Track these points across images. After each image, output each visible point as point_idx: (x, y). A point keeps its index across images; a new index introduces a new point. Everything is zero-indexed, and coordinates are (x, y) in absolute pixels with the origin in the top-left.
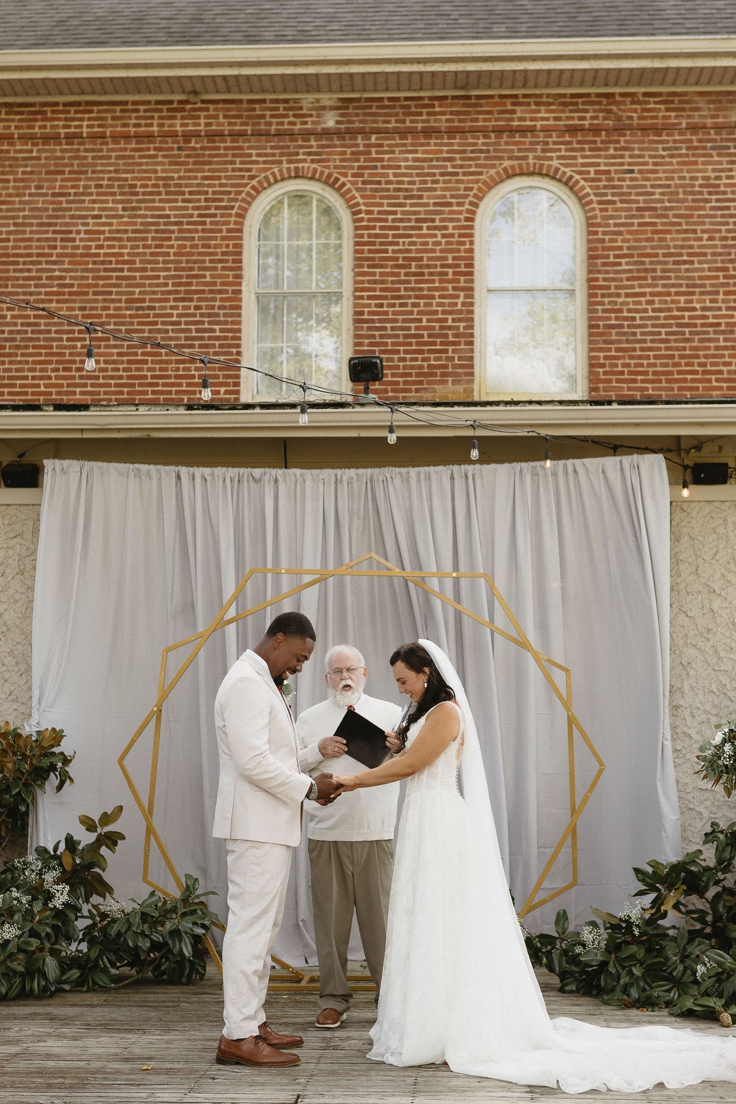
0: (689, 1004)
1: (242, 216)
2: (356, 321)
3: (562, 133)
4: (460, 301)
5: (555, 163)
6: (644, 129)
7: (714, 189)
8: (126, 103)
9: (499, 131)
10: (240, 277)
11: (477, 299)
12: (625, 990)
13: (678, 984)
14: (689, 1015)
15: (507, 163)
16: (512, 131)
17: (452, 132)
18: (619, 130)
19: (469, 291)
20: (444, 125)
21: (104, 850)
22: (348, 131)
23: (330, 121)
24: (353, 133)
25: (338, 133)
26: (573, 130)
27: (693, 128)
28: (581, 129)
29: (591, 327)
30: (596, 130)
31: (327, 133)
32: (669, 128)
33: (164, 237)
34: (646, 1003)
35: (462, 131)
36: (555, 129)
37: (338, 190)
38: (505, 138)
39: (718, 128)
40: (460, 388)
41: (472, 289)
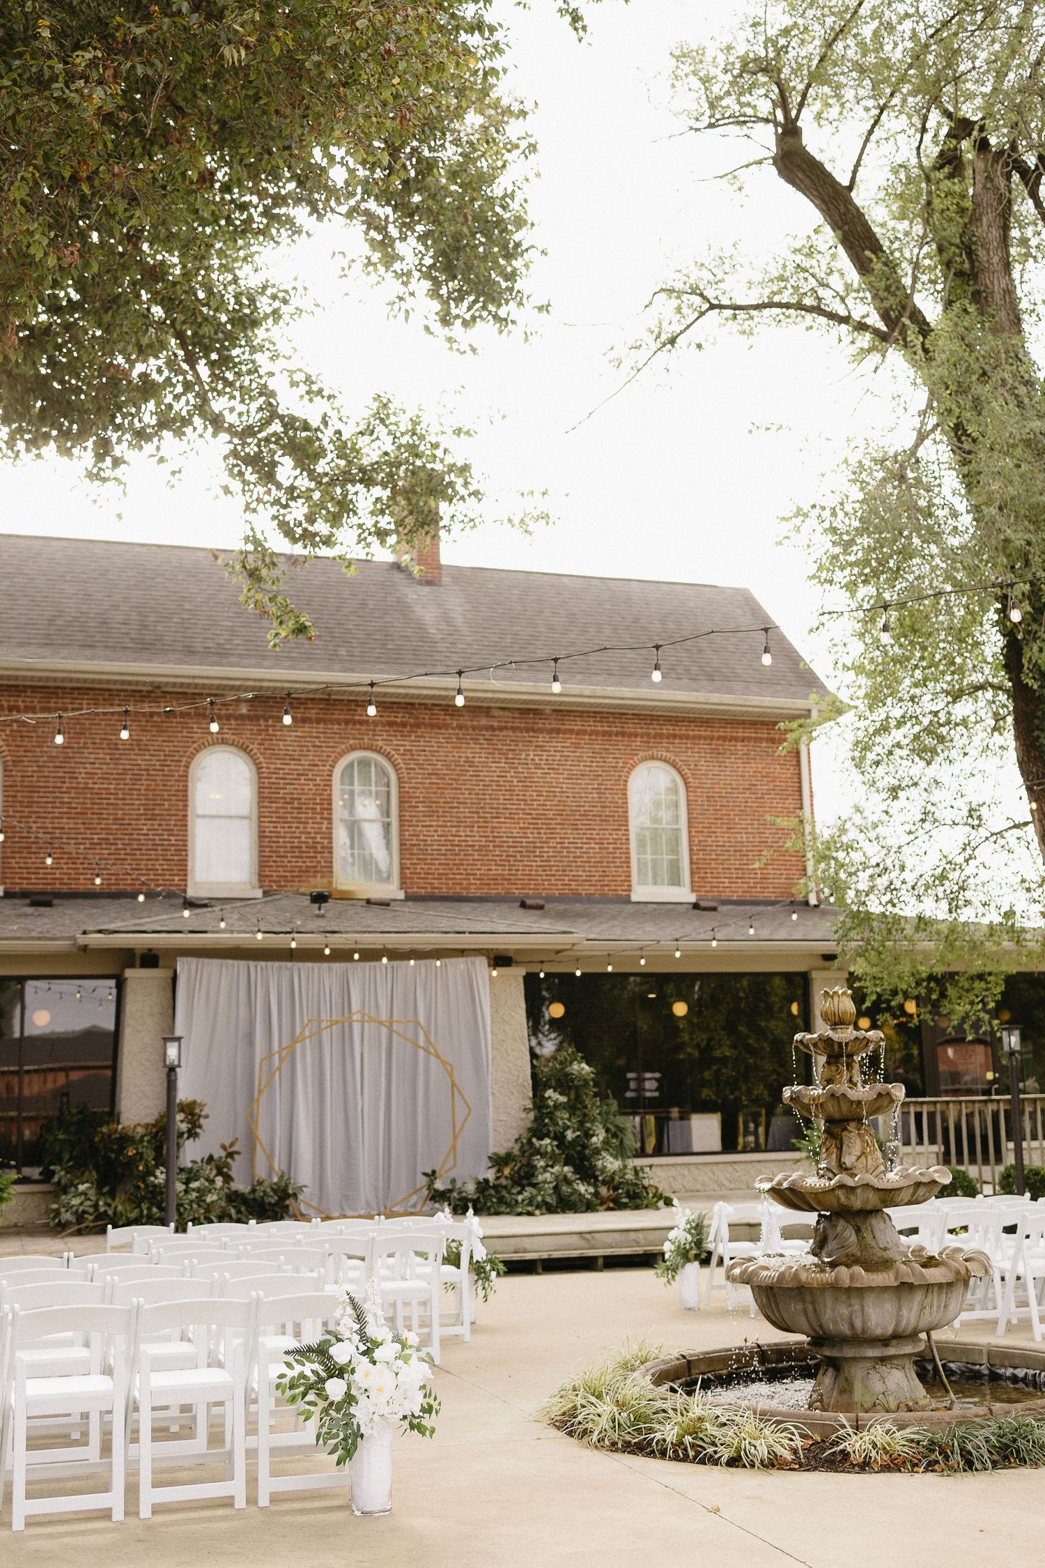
0: (520, 1210)
1: (187, 767)
2: (260, 837)
3: (384, 725)
4: (324, 826)
5: (380, 743)
6: (432, 726)
7: (471, 764)
8: (111, 690)
9: (347, 722)
10: (186, 806)
11: (334, 826)
12: (489, 1208)
13: (508, 1205)
14: (520, 1214)
15: (352, 742)
16: (355, 723)
17: (318, 721)
18: (418, 726)
19: (330, 820)
20: (314, 716)
21: (229, 1160)
22: (256, 716)
23: (244, 710)
24: (257, 718)
25: (249, 718)
26: (391, 724)
27: (460, 727)
28: (396, 723)
29: (401, 845)
30: (404, 725)
31: (242, 717)
32: (446, 726)
33: (137, 779)
34: (497, 1213)
35: (325, 721)
36: (381, 722)
37: (249, 753)
38: (350, 726)
39: (474, 728)
40: (325, 881)
41: (331, 819)
